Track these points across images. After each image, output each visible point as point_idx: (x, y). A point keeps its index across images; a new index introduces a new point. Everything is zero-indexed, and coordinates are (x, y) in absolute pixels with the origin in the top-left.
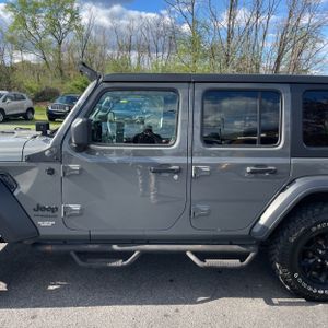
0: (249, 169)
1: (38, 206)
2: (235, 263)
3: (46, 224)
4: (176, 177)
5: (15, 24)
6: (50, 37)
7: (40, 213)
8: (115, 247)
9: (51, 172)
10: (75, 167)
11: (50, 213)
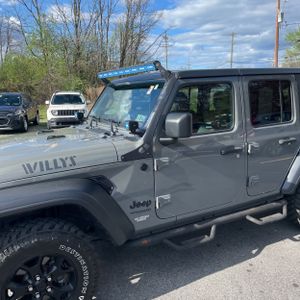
0: (281, 142)
1: (134, 203)
4: (238, 156)
7: (136, 209)
8: (196, 226)
9: (144, 168)
10: (165, 160)
11: (145, 208)
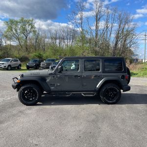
2: (92, 95)
3: (53, 88)
5: (8, 30)
6: (22, 35)
7: (51, 85)
8: (67, 93)
9: (54, 77)
10: (59, 76)
